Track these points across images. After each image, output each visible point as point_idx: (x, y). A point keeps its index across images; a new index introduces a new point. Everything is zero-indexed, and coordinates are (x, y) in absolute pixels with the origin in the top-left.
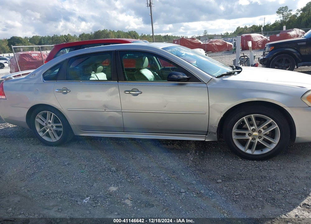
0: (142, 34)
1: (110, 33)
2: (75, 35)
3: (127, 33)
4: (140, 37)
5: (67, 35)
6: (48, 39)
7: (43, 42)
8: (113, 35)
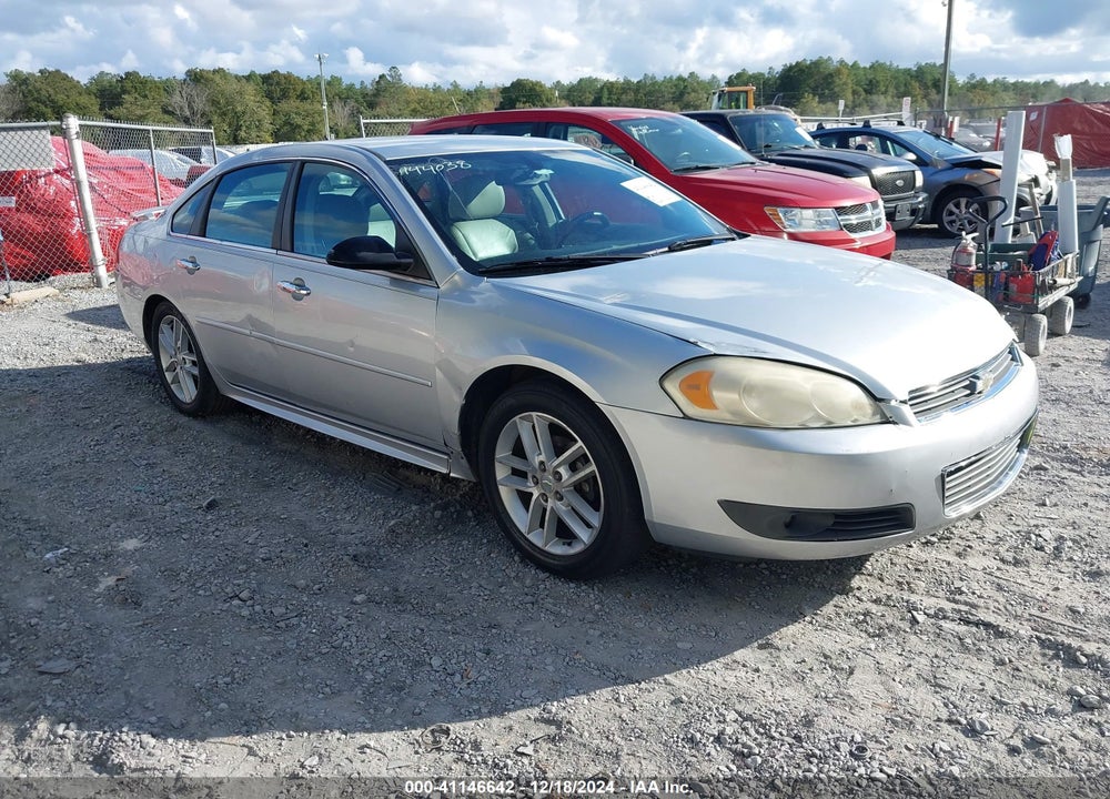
0: (973, 76)
1: (838, 72)
2: (714, 77)
3: (907, 72)
4: (963, 86)
5: (686, 75)
6: (623, 89)
7: (605, 100)
8: (849, 81)
